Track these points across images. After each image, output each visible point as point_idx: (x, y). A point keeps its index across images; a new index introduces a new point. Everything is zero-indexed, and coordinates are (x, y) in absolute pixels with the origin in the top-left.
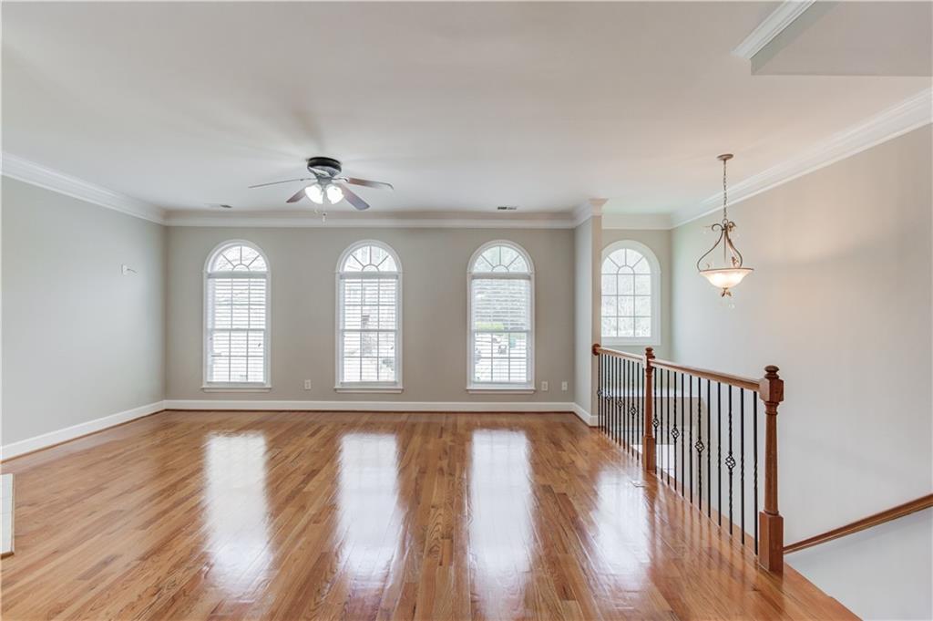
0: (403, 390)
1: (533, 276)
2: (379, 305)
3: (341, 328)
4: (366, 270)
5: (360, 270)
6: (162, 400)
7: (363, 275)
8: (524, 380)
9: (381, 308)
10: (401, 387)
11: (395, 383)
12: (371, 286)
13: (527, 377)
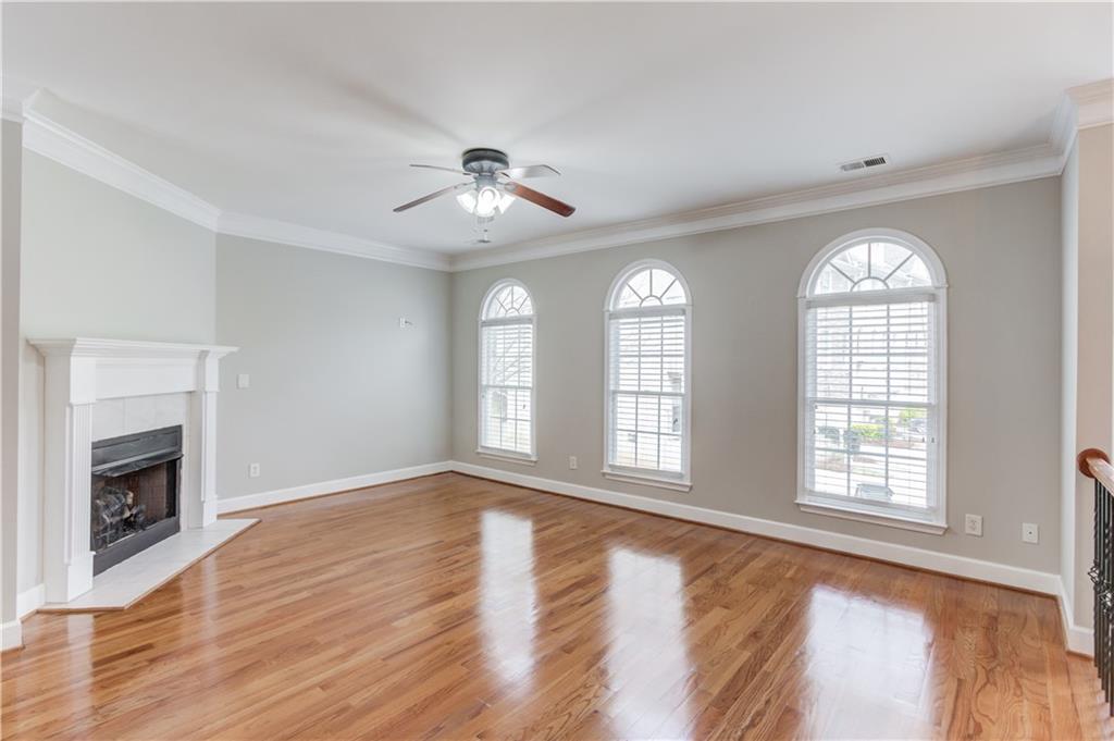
0: (691, 488)
1: (942, 294)
2: (662, 356)
3: (612, 388)
4: (645, 304)
5: (637, 305)
6: (445, 460)
7: (639, 313)
8: (922, 503)
9: (665, 359)
10: (689, 484)
11: (680, 476)
12: (651, 328)
13: (928, 499)
